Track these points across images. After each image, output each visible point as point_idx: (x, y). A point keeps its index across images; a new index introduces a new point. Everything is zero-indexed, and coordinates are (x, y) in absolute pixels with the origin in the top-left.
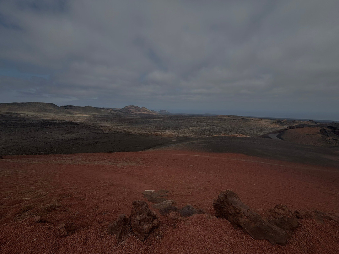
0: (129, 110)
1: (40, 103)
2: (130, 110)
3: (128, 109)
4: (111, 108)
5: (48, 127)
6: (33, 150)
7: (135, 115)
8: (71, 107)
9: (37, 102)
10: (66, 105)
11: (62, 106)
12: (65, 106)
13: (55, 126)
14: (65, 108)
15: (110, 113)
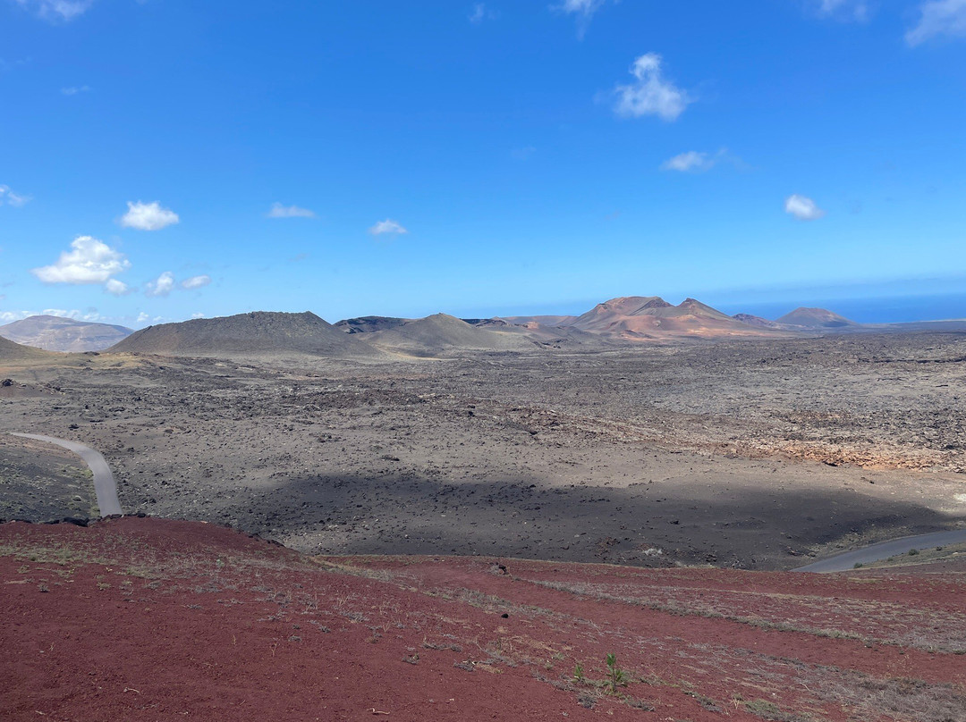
0: (613, 319)
1: (271, 314)
2: (623, 324)
3: (613, 314)
4: (530, 319)
5: (318, 413)
6: (298, 513)
7: (650, 345)
8: (373, 322)
9: (263, 313)
10: (354, 318)
11: (341, 323)
12: (351, 322)
13: (342, 411)
14: (352, 332)
15: (528, 342)
